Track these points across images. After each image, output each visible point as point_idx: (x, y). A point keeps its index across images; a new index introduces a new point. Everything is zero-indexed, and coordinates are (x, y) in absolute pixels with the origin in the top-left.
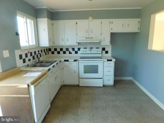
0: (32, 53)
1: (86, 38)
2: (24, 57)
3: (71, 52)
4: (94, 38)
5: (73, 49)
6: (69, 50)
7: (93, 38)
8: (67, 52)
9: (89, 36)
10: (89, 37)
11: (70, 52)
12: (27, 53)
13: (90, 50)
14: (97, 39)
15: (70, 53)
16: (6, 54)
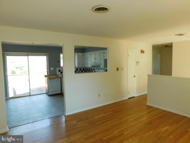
1: (94, 63)
7: (97, 63)
9: (95, 61)
16: (52, 69)
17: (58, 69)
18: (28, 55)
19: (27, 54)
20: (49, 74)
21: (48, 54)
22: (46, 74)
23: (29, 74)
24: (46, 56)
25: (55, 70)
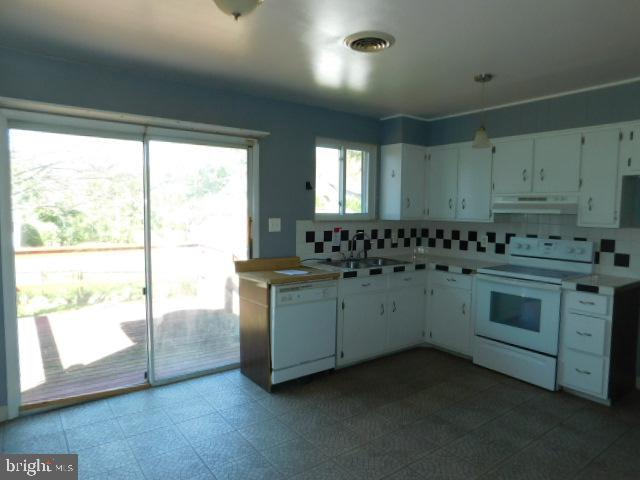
0: (350, 233)
1: (521, 199)
2: (319, 238)
3: (483, 245)
4: (550, 201)
5: (492, 237)
6: (479, 240)
7: (544, 199)
8: (472, 245)
9: (532, 190)
10: (534, 195)
11: (479, 244)
12: (331, 232)
13: (546, 244)
14: (559, 202)
15: (481, 249)
16: (275, 225)
17: (302, 227)
18: (150, 130)
19: (141, 129)
20: (256, 255)
21: (259, 139)
22: (244, 257)
23: (148, 248)
24: (249, 147)
25: (289, 229)
